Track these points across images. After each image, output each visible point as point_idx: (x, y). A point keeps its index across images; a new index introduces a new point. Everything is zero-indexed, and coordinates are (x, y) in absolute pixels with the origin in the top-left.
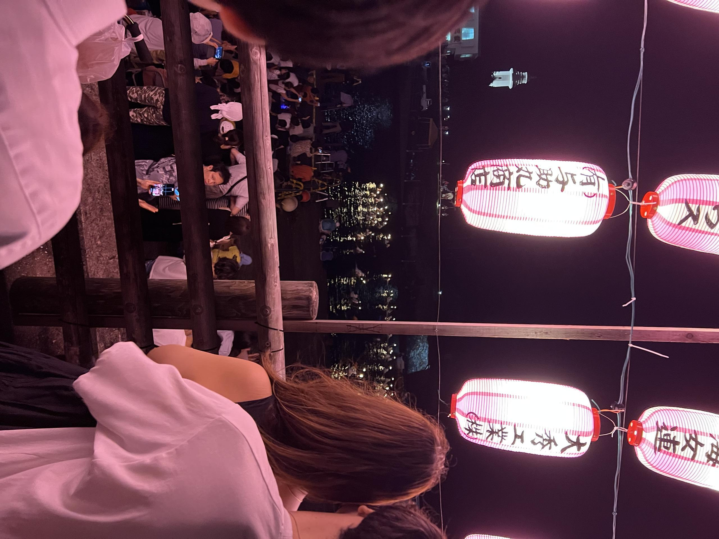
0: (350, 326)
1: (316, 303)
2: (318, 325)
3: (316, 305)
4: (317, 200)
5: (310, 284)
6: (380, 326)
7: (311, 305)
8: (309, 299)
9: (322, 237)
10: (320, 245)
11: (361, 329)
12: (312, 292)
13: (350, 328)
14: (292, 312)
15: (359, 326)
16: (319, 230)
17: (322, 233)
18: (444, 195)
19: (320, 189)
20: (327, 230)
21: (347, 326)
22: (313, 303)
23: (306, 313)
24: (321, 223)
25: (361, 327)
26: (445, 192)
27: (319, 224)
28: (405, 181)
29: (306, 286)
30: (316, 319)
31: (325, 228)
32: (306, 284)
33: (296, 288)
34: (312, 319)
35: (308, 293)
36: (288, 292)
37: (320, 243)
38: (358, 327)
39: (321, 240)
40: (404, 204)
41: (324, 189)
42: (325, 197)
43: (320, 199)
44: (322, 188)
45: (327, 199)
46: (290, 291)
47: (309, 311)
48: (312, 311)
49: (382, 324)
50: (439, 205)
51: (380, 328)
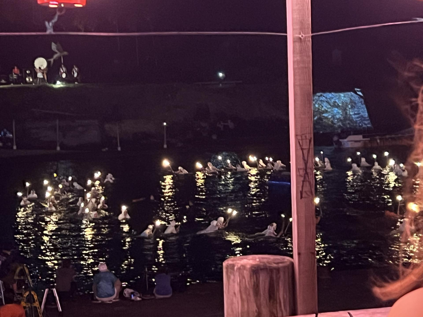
0: (301, 193)
1: (263, 258)
2: (303, 251)
3: (266, 258)
4: (57, 308)
5: (229, 270)
6: (299, 138)
7: (268, 265)
8: (256, 271)
9: (127, 296)
10: (143, 299)
11: (306, 173)
12: (244, 267)
13: (305, 192)
14: (282, 301)
15: (300, 176)
16: (114, 303)
17: (120, 298)
18: (40, 75)
19: (37, 304)
20: (113, 287)
21: (301, 197)
22: (264, 262)
23: (282, 274)
24: (100, 300)
25: (302, 172)
26: (34, 74)
27: (103, 303)
28: (15, 147)
29: (232, 277)
30: (292, 256)
31: (111, 292)
32: (228, 278)
33: (238, 296)
34: (292, 264)
35: (245, 272)
36: (246, 310)
37: (139, 299)
38: (302, 179)
39: (133, 298)
40: (58, 148)
41: (36, 297)
42: (51, 294)
43: (56, 304)
44: (34, 302)
45: (55, 290)
46: (243, 305)
47: (278, 270)
48: (278, 263)
49: (296, 135)
50: (59, 85)
51: (304, 137)
